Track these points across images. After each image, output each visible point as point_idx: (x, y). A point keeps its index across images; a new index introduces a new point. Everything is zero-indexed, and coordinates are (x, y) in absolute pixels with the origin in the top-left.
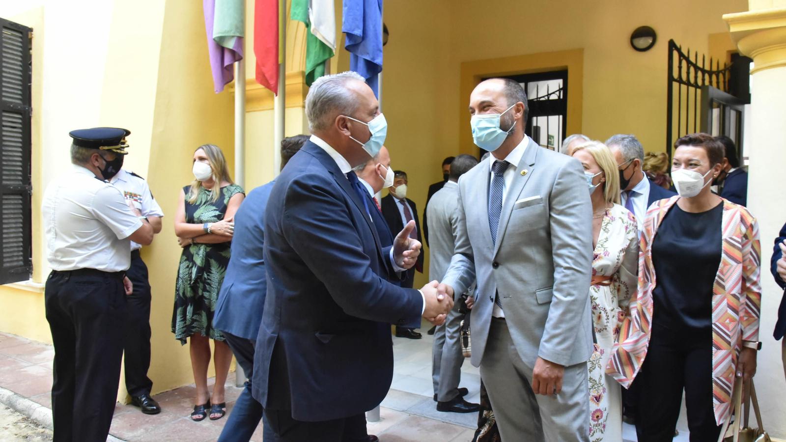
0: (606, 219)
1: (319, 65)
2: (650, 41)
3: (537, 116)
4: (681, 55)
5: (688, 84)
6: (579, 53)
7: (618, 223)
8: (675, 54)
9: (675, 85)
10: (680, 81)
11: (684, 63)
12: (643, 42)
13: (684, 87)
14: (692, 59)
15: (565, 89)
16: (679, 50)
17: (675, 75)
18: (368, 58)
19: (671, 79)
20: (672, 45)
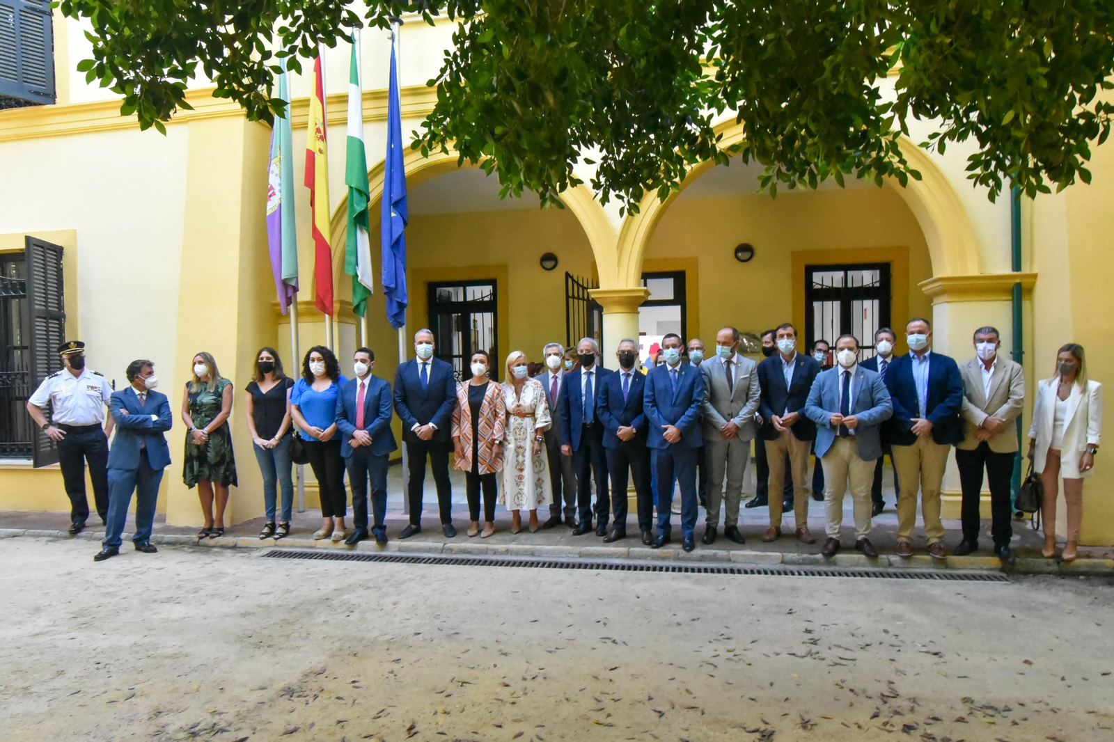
0: (524, 387)
1: (362, 301)
2: (553, 263)
3: (475, 312)
4: (573, 280)
5: (578, 298)
6: (504, 268)
7: (530, 387)
8: (570, 280)
9: (571, 300)
10: (573, 297)
11: (575, 285)
12: (549, 264)
13: (576, 301)
14: (580, 282)
15: (494, 294)
16: (572, 278)
17: (570, 294)
18: (399, 300)
19: (568, 297)
20: (567, 275)
